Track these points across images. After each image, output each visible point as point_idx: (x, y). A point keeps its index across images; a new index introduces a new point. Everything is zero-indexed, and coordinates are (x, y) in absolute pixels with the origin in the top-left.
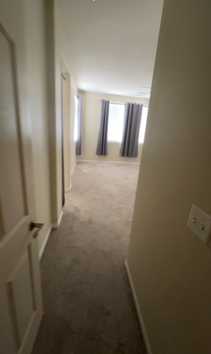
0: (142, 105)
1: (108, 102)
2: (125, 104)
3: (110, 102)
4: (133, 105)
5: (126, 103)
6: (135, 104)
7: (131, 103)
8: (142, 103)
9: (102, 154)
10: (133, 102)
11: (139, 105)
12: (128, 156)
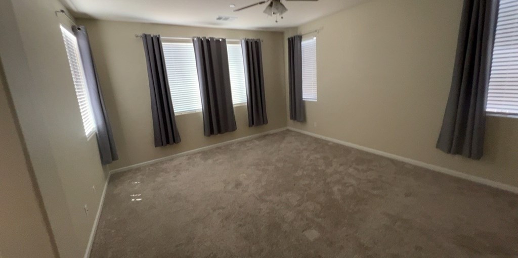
0: (224, 40)
1: (158, 39)
2: (193, 40)
3: (162, 38)
4: (208, 41)
5: (195, 39)
6: (212, 39)
7: (205, 38)
8: (224, 38)
9: (168, 142)
10: (208, 36)
11: (218, 41)
12: (219, 132)
